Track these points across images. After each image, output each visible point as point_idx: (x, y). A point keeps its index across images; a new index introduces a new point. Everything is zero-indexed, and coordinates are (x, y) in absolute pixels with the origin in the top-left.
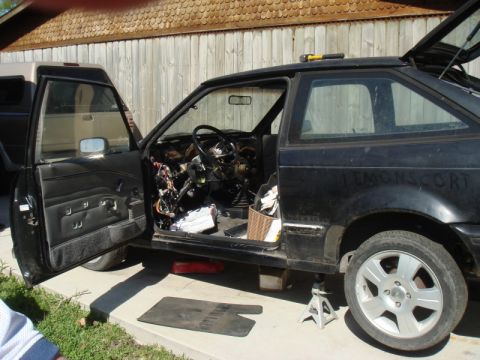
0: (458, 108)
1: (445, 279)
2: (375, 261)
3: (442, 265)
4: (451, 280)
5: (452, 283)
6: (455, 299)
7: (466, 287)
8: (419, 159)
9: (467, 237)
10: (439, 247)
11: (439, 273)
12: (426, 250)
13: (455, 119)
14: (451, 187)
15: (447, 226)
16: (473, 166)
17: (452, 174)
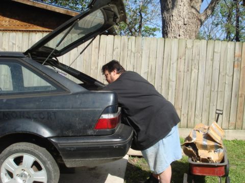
0: (52, 80)
1: (47, 165)
2: (11, 160)
3: (45, 159)
4: (50, 166)
5: (50, 167)
6: (53, 175)
7: (58, 169)
8: (32, 105)
9: (56, 144)
10: (44, 149)
11: (44, 163)
12: (36, 151)
13: (49, 84)
14: (48, 119)
15: (46, 139)
16: (58, 108)
17: (48, 113)
